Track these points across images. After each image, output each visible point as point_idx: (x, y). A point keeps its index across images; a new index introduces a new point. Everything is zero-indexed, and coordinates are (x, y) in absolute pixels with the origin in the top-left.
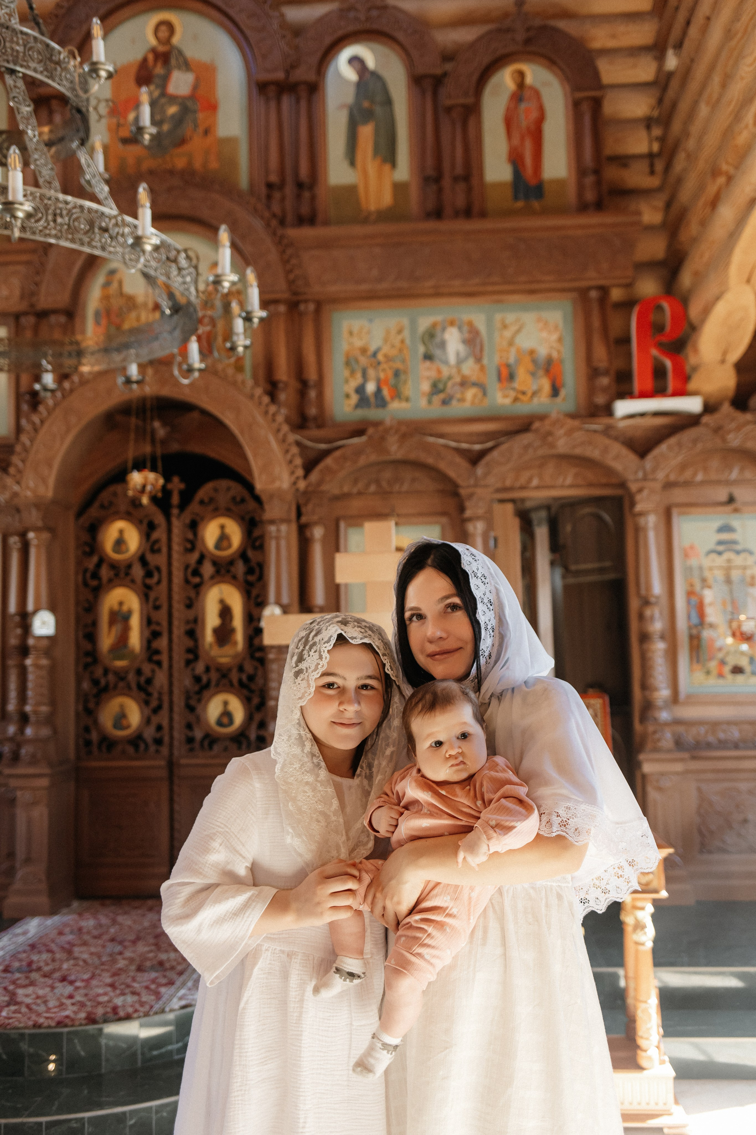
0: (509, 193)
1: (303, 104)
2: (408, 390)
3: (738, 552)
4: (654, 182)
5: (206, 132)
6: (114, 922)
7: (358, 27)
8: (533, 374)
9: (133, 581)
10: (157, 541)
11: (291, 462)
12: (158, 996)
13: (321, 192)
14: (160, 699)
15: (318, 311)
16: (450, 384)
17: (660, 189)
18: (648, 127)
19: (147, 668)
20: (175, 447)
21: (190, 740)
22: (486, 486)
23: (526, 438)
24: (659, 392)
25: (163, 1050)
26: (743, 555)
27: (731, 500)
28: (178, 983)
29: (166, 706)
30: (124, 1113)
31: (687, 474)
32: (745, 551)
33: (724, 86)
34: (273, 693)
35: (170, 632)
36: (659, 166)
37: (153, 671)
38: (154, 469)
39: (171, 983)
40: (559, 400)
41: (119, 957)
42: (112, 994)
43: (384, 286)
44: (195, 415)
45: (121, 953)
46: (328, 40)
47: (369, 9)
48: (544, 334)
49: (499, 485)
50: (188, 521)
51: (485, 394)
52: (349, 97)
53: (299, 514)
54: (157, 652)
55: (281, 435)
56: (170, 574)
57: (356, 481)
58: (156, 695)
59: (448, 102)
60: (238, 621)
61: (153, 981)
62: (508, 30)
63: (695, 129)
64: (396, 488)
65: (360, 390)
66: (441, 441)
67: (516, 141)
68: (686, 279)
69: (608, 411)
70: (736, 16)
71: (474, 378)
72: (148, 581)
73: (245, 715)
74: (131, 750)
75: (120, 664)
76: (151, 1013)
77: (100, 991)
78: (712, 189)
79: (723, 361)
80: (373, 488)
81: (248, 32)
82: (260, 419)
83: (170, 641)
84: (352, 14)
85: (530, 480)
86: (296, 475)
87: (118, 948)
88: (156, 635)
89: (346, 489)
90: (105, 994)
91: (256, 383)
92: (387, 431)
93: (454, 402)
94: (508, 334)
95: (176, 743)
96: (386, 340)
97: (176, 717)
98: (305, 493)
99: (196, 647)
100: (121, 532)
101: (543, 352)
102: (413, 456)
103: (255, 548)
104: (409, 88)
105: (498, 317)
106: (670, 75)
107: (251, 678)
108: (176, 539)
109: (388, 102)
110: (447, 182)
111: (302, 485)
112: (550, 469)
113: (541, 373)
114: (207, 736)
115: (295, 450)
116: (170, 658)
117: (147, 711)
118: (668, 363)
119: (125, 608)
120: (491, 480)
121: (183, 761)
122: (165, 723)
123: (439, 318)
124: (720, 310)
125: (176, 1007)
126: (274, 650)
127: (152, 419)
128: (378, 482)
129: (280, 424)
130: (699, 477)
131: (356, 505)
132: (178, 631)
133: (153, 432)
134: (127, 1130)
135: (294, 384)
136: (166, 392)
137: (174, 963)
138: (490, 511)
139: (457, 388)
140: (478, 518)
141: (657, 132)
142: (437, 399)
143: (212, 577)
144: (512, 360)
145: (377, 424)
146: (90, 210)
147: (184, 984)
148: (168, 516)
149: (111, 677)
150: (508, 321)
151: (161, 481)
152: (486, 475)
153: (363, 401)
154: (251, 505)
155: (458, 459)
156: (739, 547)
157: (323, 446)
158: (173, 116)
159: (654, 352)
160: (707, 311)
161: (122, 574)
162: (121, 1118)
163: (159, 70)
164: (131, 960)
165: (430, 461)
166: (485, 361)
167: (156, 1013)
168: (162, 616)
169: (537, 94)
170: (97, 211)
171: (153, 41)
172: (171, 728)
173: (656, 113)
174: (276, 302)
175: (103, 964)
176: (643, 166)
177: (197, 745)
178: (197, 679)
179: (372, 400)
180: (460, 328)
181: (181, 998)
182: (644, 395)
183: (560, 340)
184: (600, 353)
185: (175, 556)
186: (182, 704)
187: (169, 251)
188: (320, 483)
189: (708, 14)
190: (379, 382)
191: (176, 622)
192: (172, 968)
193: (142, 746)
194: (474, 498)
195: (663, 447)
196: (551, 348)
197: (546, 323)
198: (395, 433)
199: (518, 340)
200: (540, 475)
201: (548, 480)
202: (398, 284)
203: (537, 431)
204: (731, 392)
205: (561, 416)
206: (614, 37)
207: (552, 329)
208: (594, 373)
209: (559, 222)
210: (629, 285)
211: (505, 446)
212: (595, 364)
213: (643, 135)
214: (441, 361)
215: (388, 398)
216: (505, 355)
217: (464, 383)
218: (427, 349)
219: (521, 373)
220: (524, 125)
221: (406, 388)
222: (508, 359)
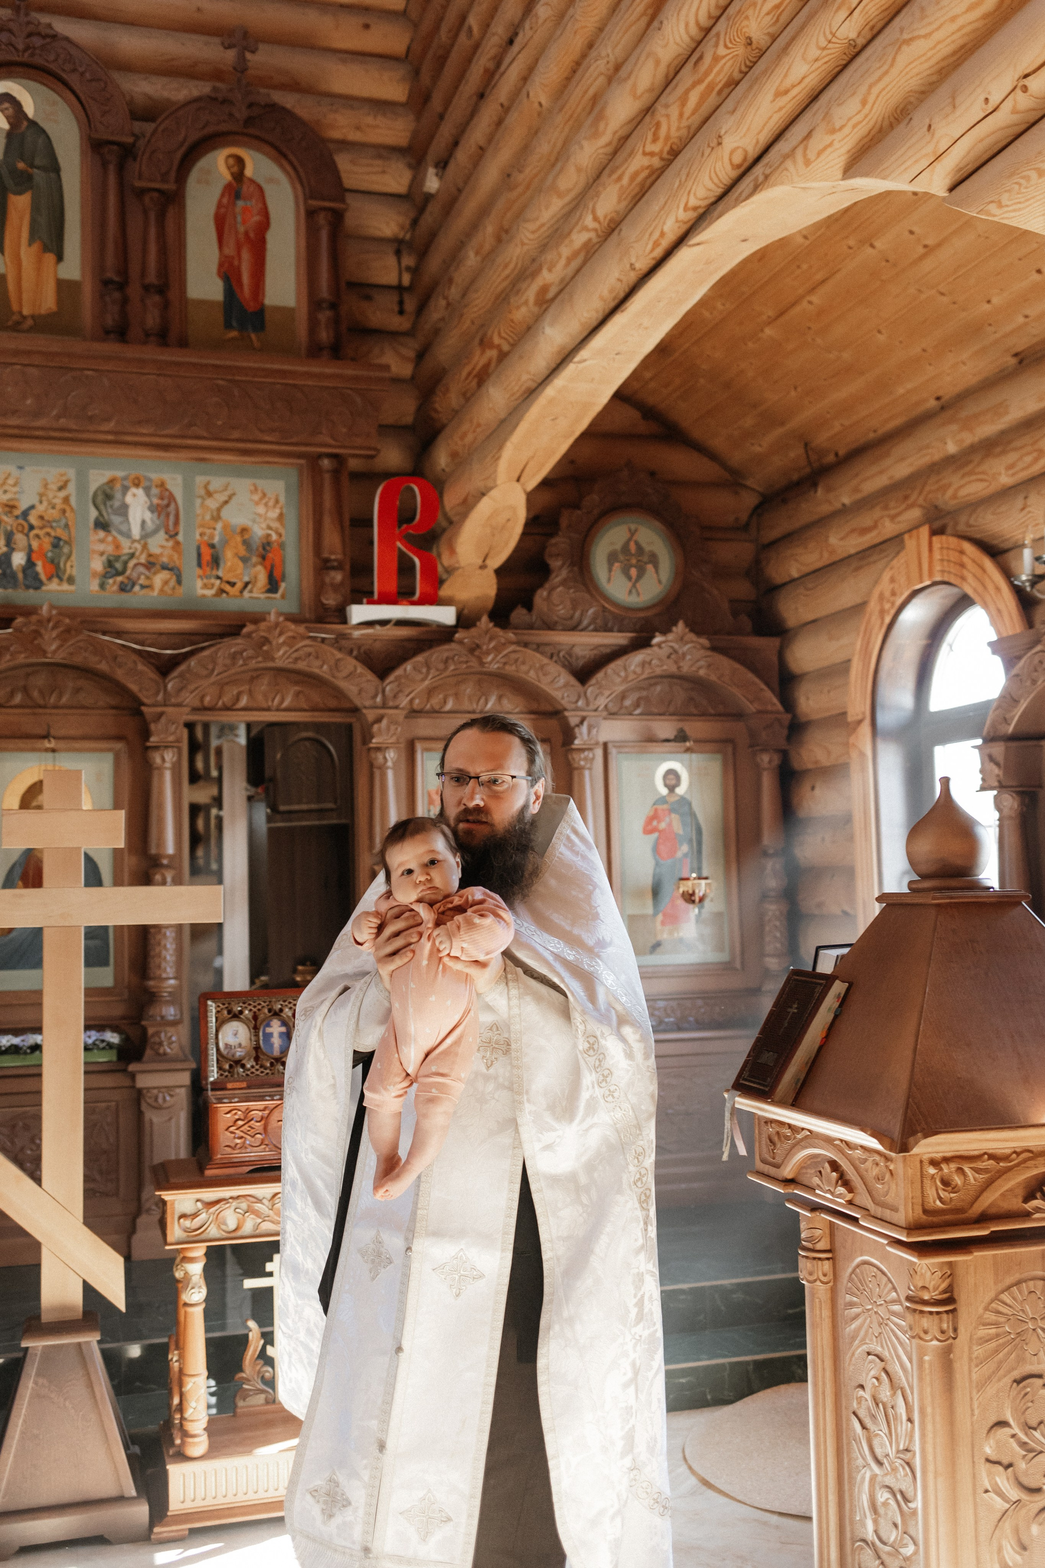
0: (220, 317)
2: (72, 568)
4: (403, 323)
7: (12, 56)
8: (244, 560)
17: (410, 333)
18: (398, 253)
22: (179, 705)
23: (236, 644)
24: (403, 595)
31: (435, 701)
33: (499, 239)
36: (410, 305)
43: (41, 422)
47: (30, 35)
48: (261, 509)
49: (197, 703)
51: (179, 582)
59: (138, 184)
62: (225, 101)
63: (461, 275)
64: (52, 700)
65: (2, 562)
66: (119, 642)
67: (230, 251)
68: (441, 458)
69: (344, 619)
78: (479, 359)
79: (483, 567)
80: (18, 699)
84: (4, 37)
85: (237, 699)
92: (42, 622)
93: (137, 588)
94: (212, 504)
96: (42, 496)
101: (259, 531)
102: (78, 660)
104: (83, 153)
105: (200, 480)
106: (428, 198)
109: (54, 168)
110: (134, 290)
112: (263, 685)
113: (254, 559)
118: (417, 561)
120: (187, 697)
123: (120, 474)
124: (484, 507)
128: (25, 690)
130: (449, 706)
139: (141, 569)
140: (166, 747)
141: (408, 260)
142: (113, 584)
144: (216, 540)
145: (29, 611)
150: (211, 488)
152: (179, 690)
153: (8, 578)
155: (141, 666)
159: (399, 544)
160: (468, 505)
165: (103, 667)
166: (180, 538)
169: (260, 189)
173: (408, 236)
176: (389, 301)
179: (20, 576)
180: (147, 490)
182: (385, 600)
183: (281, 517)
184: (332, 540)
189: (481, 143)
190: (30, 552)
194: (163, 720)
195: (408, 666)
196: (269, 528)
197: (264, 495)
198: (54, 628)
199: (225, 513)
200: (250, 693)
201: (260, 700)
202: (63, 422)
203: (249, 635)
204: (490, 604)
205: (281, 619)
206: (358, 128)
207: (271, 503)
208: (323, 565)
209: (286, 367)
210: (372, 457)
211: (206, 653)
212: (326, 555)
213: (392, 260)
214: (121, 533)
215: (43, 577)
216: (208, 531)
217: (151, 565)
218: (101, 514)
219: (229, 558)
220: (241, 229)
221: (69, 564)
222: (212, 536)
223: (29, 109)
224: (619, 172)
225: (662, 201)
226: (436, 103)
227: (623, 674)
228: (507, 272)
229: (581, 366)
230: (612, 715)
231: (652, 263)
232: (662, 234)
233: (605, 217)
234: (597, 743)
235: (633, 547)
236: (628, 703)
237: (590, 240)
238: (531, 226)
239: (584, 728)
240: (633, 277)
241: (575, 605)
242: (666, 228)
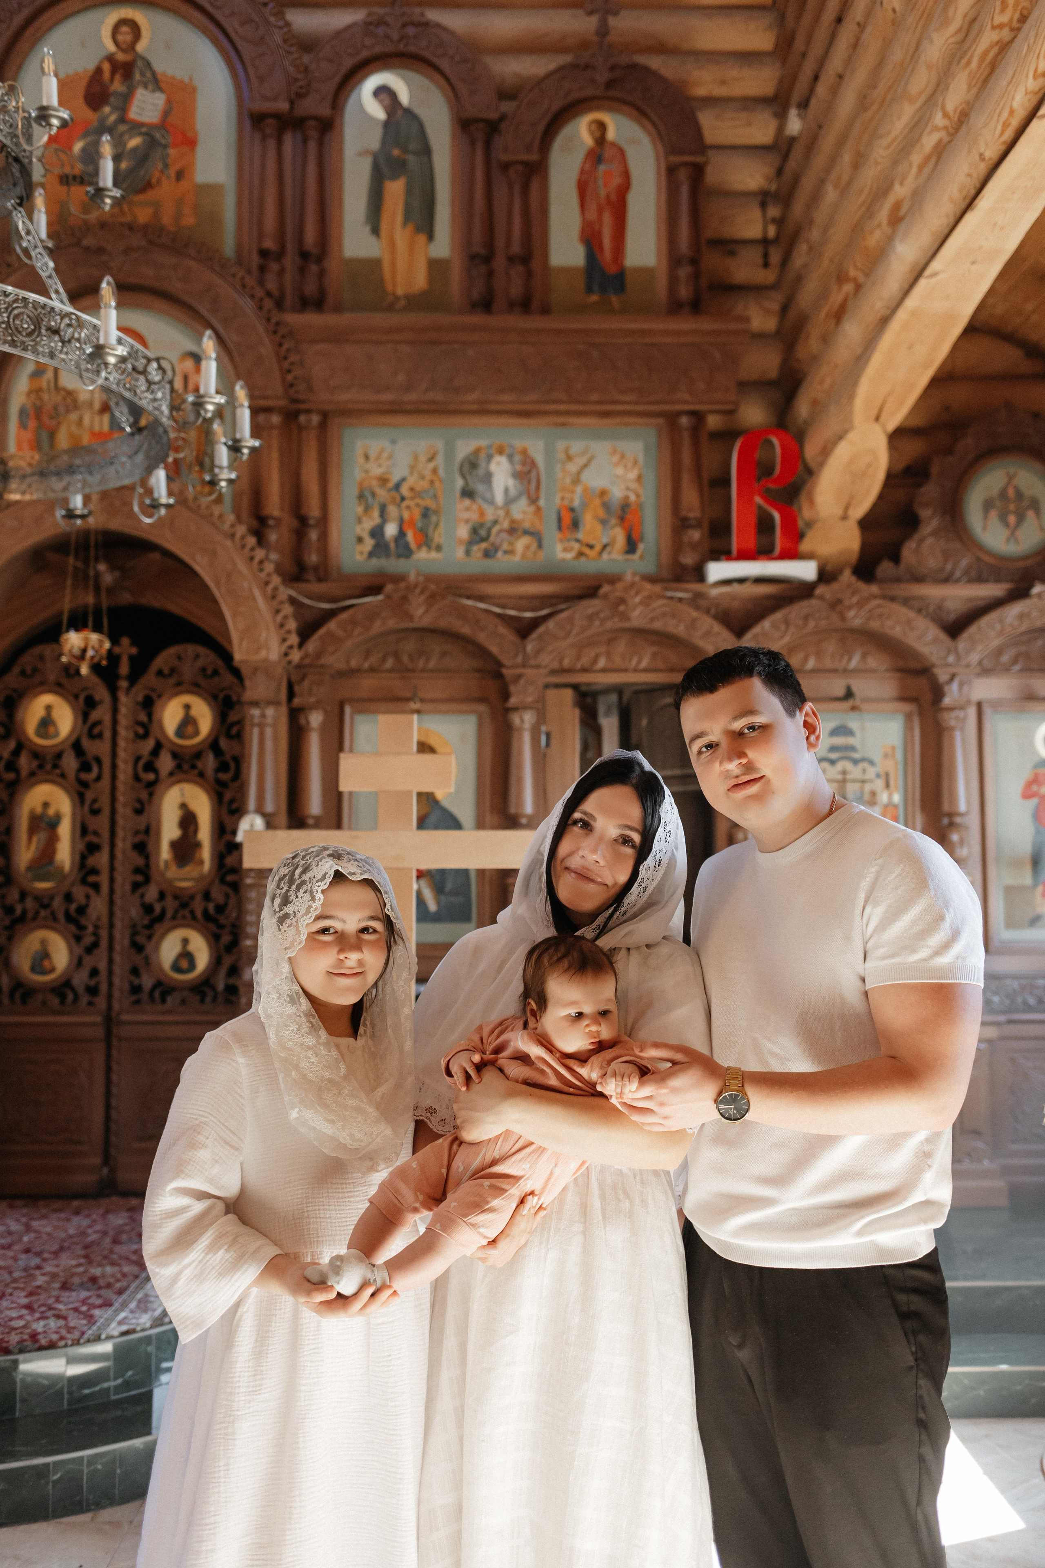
1: (312, 146)
2: (439, 536)
3: (855, 762)
4: (768, 276)
5: (180, 175)
6: (28, 1228)
7: (390, 48)
8: (603, 522)
9: (63, 776)
10: (98, 723)
11: (282, 626)
12: (91, 1319)
13: (332, 265)
14: (95, 934)
15: (323, 425)
16: (495, 530)
17: (773, 287)
18: (763, 205)
19: (79, 893)
20: (126, 598)
21: (136, 989)
22: (538, 667)
23: (592, 605)
24: (764, 552)
25: (97, 1388)
26: (861, 766)
27: (849, 694)
28: (117, 1305)
29: (104, 943)
30: (47, 1465)
32: (863, 760)
33: (856, 166)
34: (250, 930)
35: (113, 845)
36: (775, 257)
37: (88, 897)
38: (97, 629)
39: (108, 1304)
40: (636, 556)
41: (37, 1272)
42: (28, 1318)
43: (412, 397)
44: (156, 556)
45: (38, 1267)
46: (348, 63)
47: (404, 26)
48: (620, 471)
49: (555, 665)
50: (140, 698)
51: (540, 546)
52: (374, 141)
53: (291, 695)
54: (95, 871)
55: (270, 588)
56: (114, 767)
57: (368, 653)
58: (91, 929)
59: (505, 158)
60: (205, 833)
61: (84, 1302)
62: (587, 67)
63: (820, 216)
64: (421, 664)
65: (377, 533)
66: (482, 605)
67: (592, 215)
68: (802, 408)
69: (699, 575)
70: (872, 84)
71: (526, 525)
72: (84, 776)
73: (211, 956)
74: (55, 1001)
75: (43, 885)
76: (82, 1341)
77: (14, 1314)
78: (836, 298)
79: (845, 517)
80: (390, 663)
81: (239, 43)
82: (242, 567)
83: (112, 857)
84: (381, 31)
85: (595, 661)
86: (288, 643)
87: (36, 1261)
88: (92, 848)
89: (354, 663)
90: (20, 1317)
91: (239, 520)
92: (410, 589)
93: (500, 554)
94: (572, 468)
95: (116, 993)
96: (412, 468)
97: (117, 958)
98: (299, 666)
99: (147, 866)
100: (49, 708)
101: (617, 493)
102: (443, 624)
103: (229, 736)
104: (454, 136)
105: (561, 445)
106: (793, 140)
107: (220, 909)
108: (124, 721)
109: (426, 151)
110: (499, 262)
111: (296, 656)
112: (621, 647)
113: (614, 521)
114: (159, 984)
115: (288, 609)
116: (112, 880)
117: (78, 950)
118: (777, 516)
119: (51, 811)
120: (545, 659)
121: (125, 1017)
122: (102, 966)
123: (483, 443)
124: (842, 452)
125: (116, 1333)
126: (252, 874)
127: (97, 560)
128: (396, 655)
129: (269, 575)
130: (811, 664)
131: (367, 684)
132: (123, 844)
133: (97, 576)
134: (50, 1486)
135: (289, 521)
136: (116, 524)
137: (112, 1280)
138: (542, 700)
139: (504, 535)
140: (526, 708)
141: (774, 211)
142: (477, 550)
143: (171, 774)
144: (576, 503)
145: (398, 579)
146: (35, 304)
147: (124, 1305)
148: (113, 690)
149: (30, 904)
150: (572, 452)
151: (107, 645)
152: (538, 652)
153: (380, 547)
154: (228, 678)
155: (502, 630)
156: (856, 756)
157: (325, 606)
158: (135, 149)
159: (758, 500)
160: (826, 452)
161: (48, 767)
162: (42, 1472)
163: (118, 86)
164: (54, 1276)
165: (466, 630)
166: (542, 503)
167: (88, 1341)
168: (101, 823)
169: (622, 152)
170: (44, 306)
171: (111, 47)
172: (110, 973)
173: (773, 187)
174: (268, 410)
175: (15, 1280)
176: (754, 255)
177: (144, 996)
178: (148, 909)
179: (392, 545)
180: (510, 458)
181: (120, 1323)
182: (745, 555)
183: (639, 478)
184: (691, 498)
185: (122, 743)
186: (126, 942)
187: (136, 360)
188: (319, 654)
189: (840, 70)
190: (401, 523)
191: (120, 833)
192: (109, 1286)
193: (70, 996)
194: (522, 682)
195: (766, 624)
196: (628, 489)
197: (623, 456)
198: (422, 593)
199: (585, 476)
200: (608, 654)
201: (618, 661)
202: (431, 396)
203: (605, 596)
204: (854, 557)
205: (637, 579)
206: (723, 82)
207: (630, 464)
208: (681, 524)
209: (646, 326)
210: (731, 412)
211: (563, 615)
212: (683, 513)
213: (756, 214)
214: (485, 500)
215: (413, 545)
216: (568, 495)
217: (514, 530)
218: (467, 483)
219: (588, 520)
220: (603, 193)
221: (437, 533)
222: (572, 500)
223: (404, 98)
224: (967, 57)
225: (1011, 73)
226: (799, 44)
227: (998, 627)
228: (863, 197)
229: (933, 281)
230: (985, 671)
231: (1003, 148)
232: (1012, 112)
233: (955, 111)
234: (969, 702)
235: (1011, 492)
236: (1005, 659)
237: (941, 140)
238: (884, 142)
239: (955, 686)
240: (983, 168)
241: (946, 555)
242: (1016, 105)
